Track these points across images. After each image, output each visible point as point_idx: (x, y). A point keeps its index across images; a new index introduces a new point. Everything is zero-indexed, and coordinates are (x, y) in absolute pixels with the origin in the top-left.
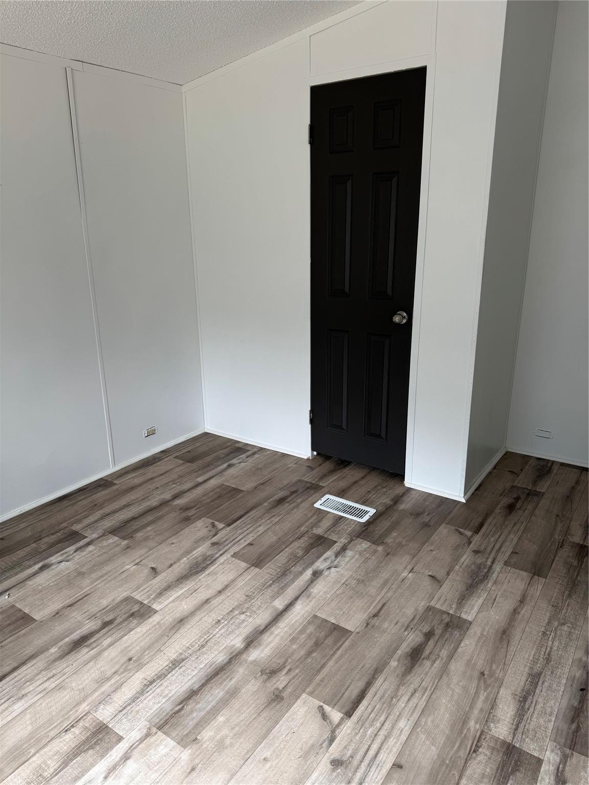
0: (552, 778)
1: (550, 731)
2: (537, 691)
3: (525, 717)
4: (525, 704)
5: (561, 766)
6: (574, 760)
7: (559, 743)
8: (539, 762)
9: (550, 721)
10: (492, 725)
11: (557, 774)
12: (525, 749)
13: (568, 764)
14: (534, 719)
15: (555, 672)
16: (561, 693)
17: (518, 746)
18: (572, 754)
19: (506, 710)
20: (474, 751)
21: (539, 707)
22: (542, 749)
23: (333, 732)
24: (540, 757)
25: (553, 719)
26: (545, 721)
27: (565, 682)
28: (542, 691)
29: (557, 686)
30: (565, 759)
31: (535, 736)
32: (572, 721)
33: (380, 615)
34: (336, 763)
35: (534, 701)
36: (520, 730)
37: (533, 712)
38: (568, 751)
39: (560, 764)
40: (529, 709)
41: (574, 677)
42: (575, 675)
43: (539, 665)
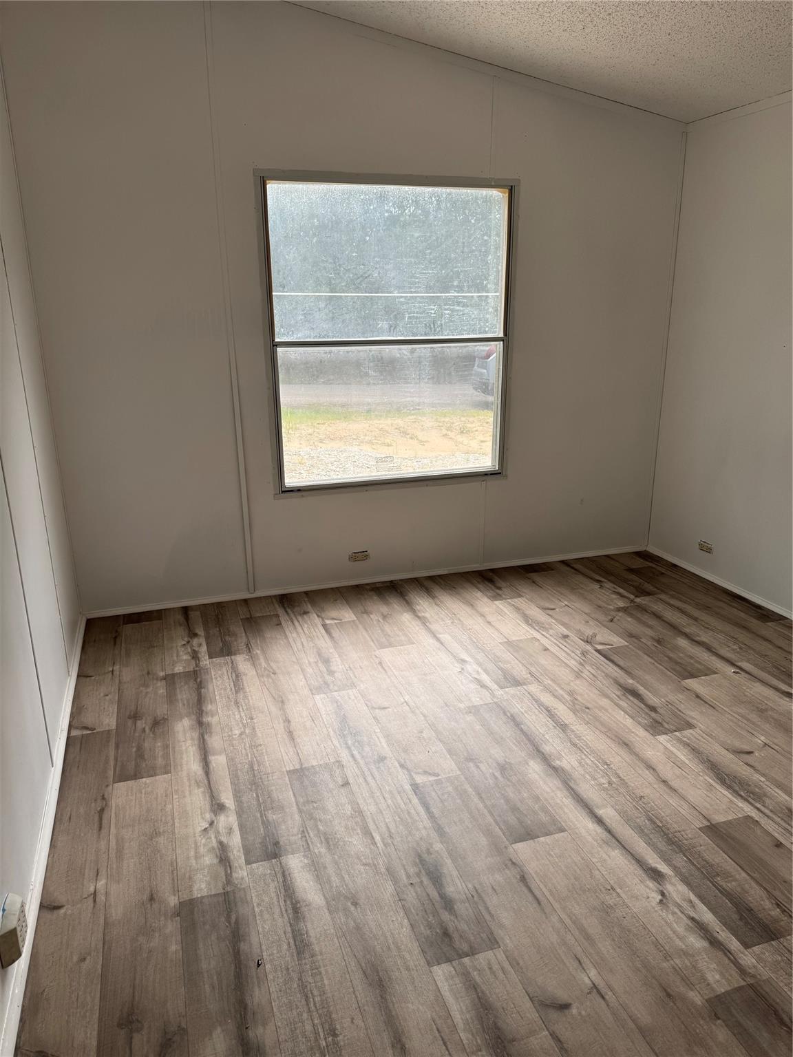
0: (232, 857)
1: (253, 895)
2: (289, 929)
3: (283, 891)
4: (292, 903)
5: (229, 872)
6: (220, 885)
7: (240, 890)
8: (248, 862)
9: (259, 905)
10: (306, 861)
11: (229, 863)
12: (265, 863)
13: (224, 877)
14: (273, 895)
15: (285, 972)
16: (264, 947)
17: (273, 860)
18: (224, 889)
19: (305, 883)
20: (303, 831)
21: (277, 911)
22: (251, 873)
23: (408, 770)
24: (249, 866)
25: (256, 909)
26: (263, 901)
27: (267, 967)
28: (285, 933)
29: (273, 954)
30: (229, 881)
31: (264, 880)
32: (237, 922)
33: (521, 884)
34: (382, 759)
35: (285, 915)
36: (280, 875)
37: (279, 902)
38: (228, 889)
39: (231, 872)
40: (285, 901)
41: (259, 983)
42: (260, 990)
43: (308, 966)
